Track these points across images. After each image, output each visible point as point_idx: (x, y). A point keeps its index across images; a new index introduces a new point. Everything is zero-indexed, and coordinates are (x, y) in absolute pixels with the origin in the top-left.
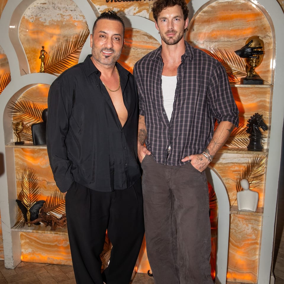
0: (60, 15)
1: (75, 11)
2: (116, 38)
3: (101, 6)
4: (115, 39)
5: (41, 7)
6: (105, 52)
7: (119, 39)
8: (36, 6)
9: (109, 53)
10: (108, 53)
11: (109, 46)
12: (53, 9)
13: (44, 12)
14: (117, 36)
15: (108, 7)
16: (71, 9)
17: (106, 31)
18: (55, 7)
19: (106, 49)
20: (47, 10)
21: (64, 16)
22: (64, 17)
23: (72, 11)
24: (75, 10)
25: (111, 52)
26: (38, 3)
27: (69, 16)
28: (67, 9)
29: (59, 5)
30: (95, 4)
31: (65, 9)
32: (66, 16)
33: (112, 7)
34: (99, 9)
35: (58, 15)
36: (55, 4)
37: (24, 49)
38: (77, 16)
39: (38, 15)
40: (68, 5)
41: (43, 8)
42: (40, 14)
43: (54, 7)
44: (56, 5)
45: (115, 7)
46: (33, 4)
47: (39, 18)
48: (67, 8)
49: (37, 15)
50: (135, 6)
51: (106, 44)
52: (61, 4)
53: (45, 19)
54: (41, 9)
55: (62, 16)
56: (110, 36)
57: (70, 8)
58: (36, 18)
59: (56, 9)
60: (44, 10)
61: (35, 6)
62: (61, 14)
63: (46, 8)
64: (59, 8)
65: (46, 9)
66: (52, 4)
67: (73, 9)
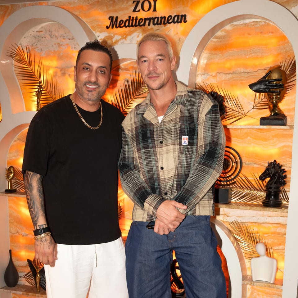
0: (57, 45)
1: (73, 40)
2: (102, 71)
3: (101, 33)
4: (100, 72)
5: (37, 35)
6: (89, 86)
7: (105, 73)
8: (32, 35)
9: (94, 87)
10: (92, 87)
11: (93, 79)
12: (50, 38)
13: (40, 41)
14: (102, 69)
15: (109, 35)
16: (68, 37)
17: (90, 63)
18: (52, 36)
19: (90, 82)
20: (44, 39)
21: (61, 45)
22: (61, 47)
23: (69, 39)
24: (73, 39)
25: (95, 87)
26: (34, 31)
27: (67, 45)
28: (65, 37)
29: (56, 34)
30: (94, 30)
31: (62, 37)
32: (64, 45)
33: (113, 34)
34: (99, 37)
35: (55, 44)
36: (52, 32)
37: (20, 84)
38: (75, 45)
39: (35, 45)
40: (65, 33)
41: (39, 36)
42: (36, 43)
43: (51, 36)
44: (53, 33)
45: (117, 34)
46: (29, 32)
47: (35, 48)
48: (64, 36)
49: (33, 45)
50: (138, 33)
51: (90, 77)
52: (58, 32)
53: (41, 49)
54: (37, 37)
55: (59, 46)
56: (94, 68)
57: (67, 36)
58: (32, 48)
59: (53, 38)
60: (40, 39)
61: (31, 35)
62: (58, 44)
63: (42, 36)
64: (56, 37)
65: (42, 38)
66: (48, 31)
67: (71, 37)
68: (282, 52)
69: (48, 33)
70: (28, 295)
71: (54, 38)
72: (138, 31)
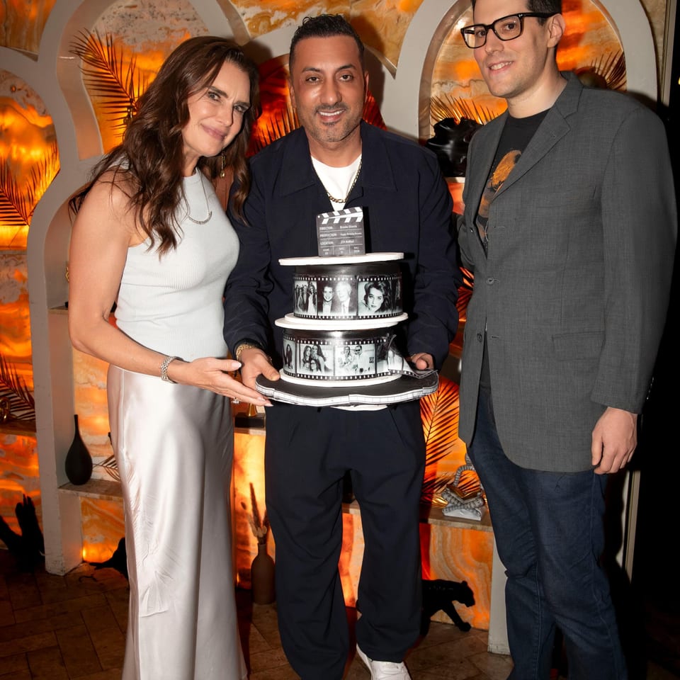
0: (164, 31)
1: (196, 21)
3: (248, 7)
5: (126, 14)
8: (118, 12)
12: (151, 17)
13: (132, 24)
15: (264, 11)
16: (186, 16)
18: (155, 13)
20: (139, 19)
21: (172, 31)
22: (173, 34)
23: (188, 20)
24: (195, 19)
26: (120, 7)
27: (183, 32)
28: (180, 17)
29: (163, 10)
30: (235, 3)
31: (174, 17)
32: (177, 32)
33: (271, 8)
34: (244, 14)
35: (160, 29)
36: (155, 7)
37: (93, 105)
38: (198, 31)
39: (121, 31)
40: (180, 9)
41: (130, 15)
42: (123, 29)
43: (153, 14)
44: (156, 9)
45: (278, 9)
46: (111, 9)
47: (122, 38)
48: (178, 15)
49: (118, 31)
50: (319, 6)
52: (166, 6)
53: (135, 39)
54: (127, 18)
55: (168, 32)
57: (184, 14)
58: (117, 37)
59: (156, 18)
60: (133, 21)
61: (115, 13)
62: (167, 28)
63: (136, 15)
64: (162, 15)
65: (136, 18)
66: (147, 6)
67: (191, 17)
68: (595, 42)
69: (147, 9)
70: (111, 499)
71: (159, 18)
72: (319, 4)
